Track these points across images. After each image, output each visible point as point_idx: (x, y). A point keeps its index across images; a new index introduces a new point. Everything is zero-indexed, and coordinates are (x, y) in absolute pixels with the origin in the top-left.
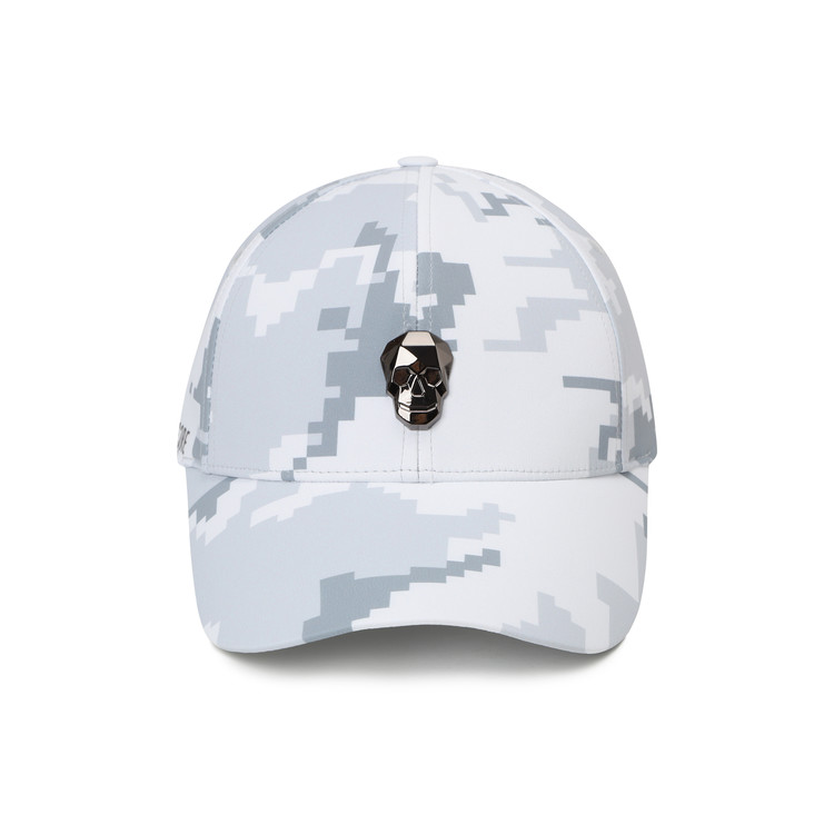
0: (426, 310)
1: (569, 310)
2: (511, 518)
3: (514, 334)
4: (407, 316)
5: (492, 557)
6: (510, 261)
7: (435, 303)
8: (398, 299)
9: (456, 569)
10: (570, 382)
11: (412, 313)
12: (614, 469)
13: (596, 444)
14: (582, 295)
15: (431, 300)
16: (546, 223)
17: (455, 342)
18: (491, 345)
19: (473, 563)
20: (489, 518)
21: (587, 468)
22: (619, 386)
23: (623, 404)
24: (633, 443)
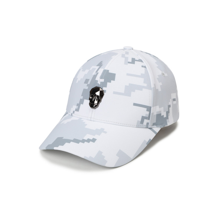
0: (101, 82)
1: (140, 88)
2: (106, 132)
3: (123, 91)
4: (97, 83)
5: (94, 140)
6: (128, 74)
7: (103, 81)
8: (96, 79)
9: (83, 141)
10: (135, 104)
11: (98, 83)
12: (145, 127)
13: (140, 120)
14: (145, 85)
15: (103, 80)
16: (145, 67)
17: (106, 91)
18: (115, 93)
19: (88, 141)
20: (100, 131)
21: (136, 125)
22: (150, 107)
23: (152, 112)
24: (155, 122)
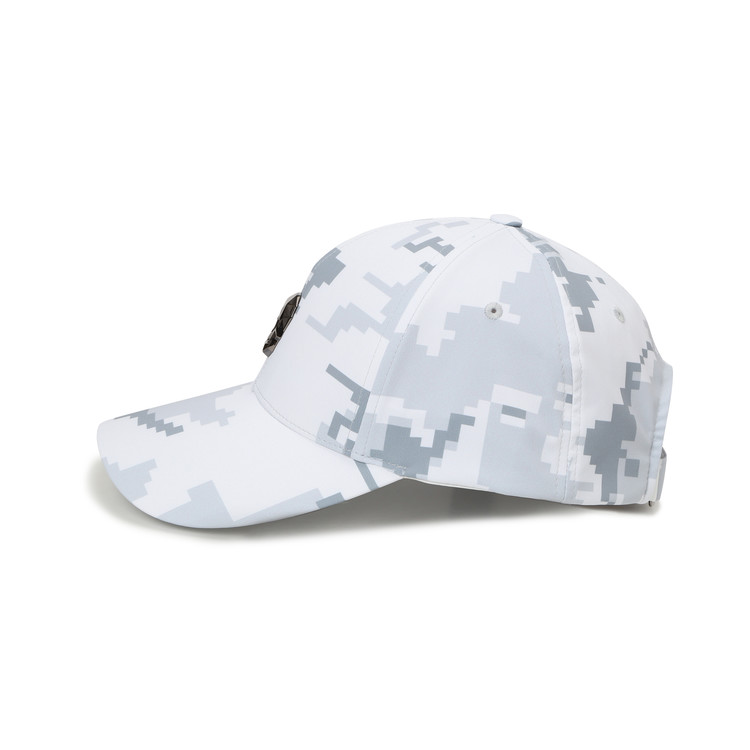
6: (368, 276)
10: (331, 369)
12: (342, 449)
13: (329, 422)
14: (381, 319)
16: (430, 268)
21: (315, 435)
22: (366, 394)
23: (369, 409)
24: (380, 447)
